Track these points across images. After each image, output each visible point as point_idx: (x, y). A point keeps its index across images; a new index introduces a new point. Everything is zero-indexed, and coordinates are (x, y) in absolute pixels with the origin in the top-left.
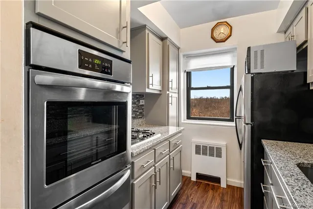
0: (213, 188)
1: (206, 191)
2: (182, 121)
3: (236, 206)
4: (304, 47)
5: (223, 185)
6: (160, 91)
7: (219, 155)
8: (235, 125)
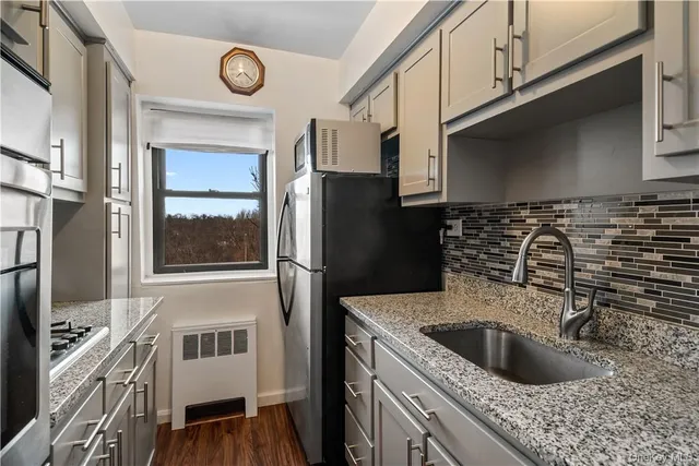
0: (232, 428)
2: (143, 281)
5: (251, 411)
7: (241, 347)
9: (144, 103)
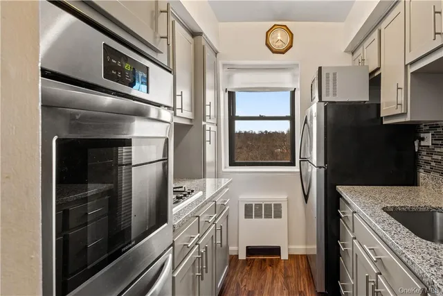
0: (272, 263)
1: (262, 270)
2: (223, 170)
3: (303, 279)
4: (376, 74)
5: (284, 256)
6: (191, 120)
7: (278, 215)
8: (299, 170)
9: (224, 65)
